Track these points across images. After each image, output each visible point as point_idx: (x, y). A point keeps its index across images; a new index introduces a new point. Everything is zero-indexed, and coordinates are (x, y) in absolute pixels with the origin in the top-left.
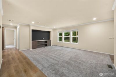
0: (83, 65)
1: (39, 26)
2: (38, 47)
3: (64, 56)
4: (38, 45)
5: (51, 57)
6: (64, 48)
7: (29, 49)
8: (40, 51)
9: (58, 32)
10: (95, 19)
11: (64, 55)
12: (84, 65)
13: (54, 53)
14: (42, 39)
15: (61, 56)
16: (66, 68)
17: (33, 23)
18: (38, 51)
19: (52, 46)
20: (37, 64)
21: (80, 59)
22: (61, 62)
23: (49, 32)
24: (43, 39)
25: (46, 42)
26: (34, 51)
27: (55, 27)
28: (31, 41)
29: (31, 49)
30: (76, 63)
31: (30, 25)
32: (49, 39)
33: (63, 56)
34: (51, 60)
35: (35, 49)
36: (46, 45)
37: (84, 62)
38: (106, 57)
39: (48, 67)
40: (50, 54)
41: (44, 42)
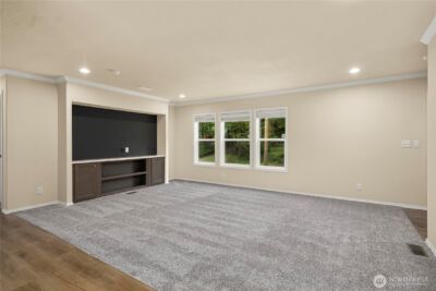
0: (325, 251)
1: (112, 88)
2: (104, 192)
3: (240, 223)
4: (103, 182)
5: (185, 230)
6: (225, 192)
7: (56, 202)
8: (120, 211)
9: (197, 119)
10: (355, 71)
11: (239, 220)
12: (330, 251)
13: (194, 213)
14: (123, 154)
15: (229, 226)
16: (270, 273)
17: (85, 71)
18: (109, 211)
19: (167, 182)
20: (136, 268)
21: (308, 232)
22: (237, 250)
23: (152, 120)
24: (127, 150)
25: (141, 165)
26: (90, 213)
27: (182, 96)
28: (70, 163)
29: (70, 203)
30: (299, 247)
31: (65, 83)
32: (155, 153)
33: (236, 225)
34: (192, 246)
35: (90, 203)
36: (141, 181)
37: (328, 243)
38: (395, 218)
39: (193, 275)
40: (178, 220)
41: (131, 167)
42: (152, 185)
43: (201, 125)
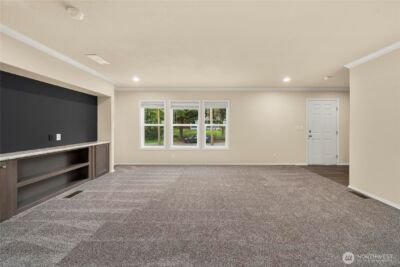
9: (143, 105)
14: (51, 142)
23: (92, 101)
27: (136, 79)
32: (94, 138)
42: (97, 176)
43: (147, 111)
